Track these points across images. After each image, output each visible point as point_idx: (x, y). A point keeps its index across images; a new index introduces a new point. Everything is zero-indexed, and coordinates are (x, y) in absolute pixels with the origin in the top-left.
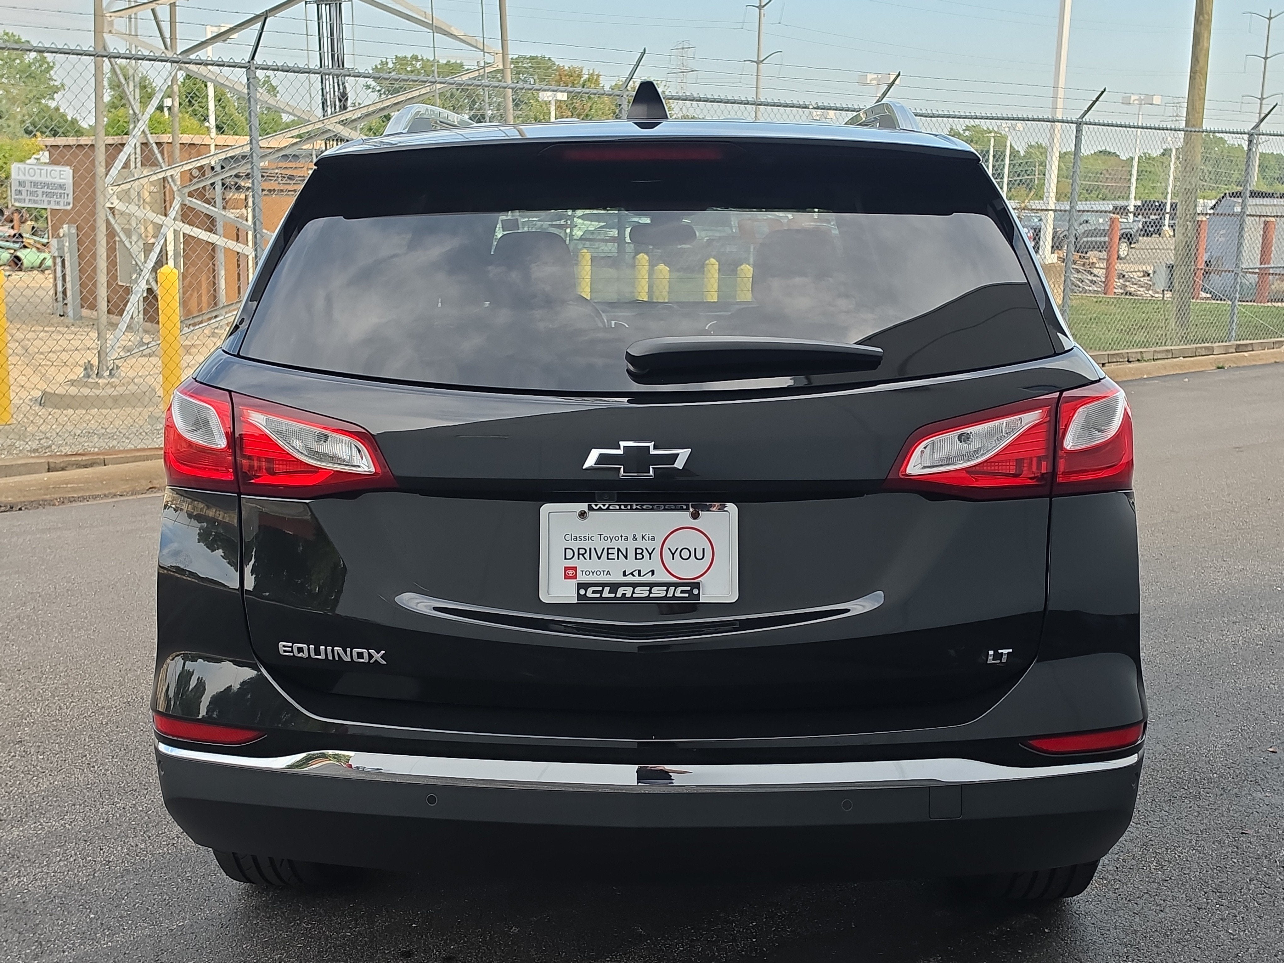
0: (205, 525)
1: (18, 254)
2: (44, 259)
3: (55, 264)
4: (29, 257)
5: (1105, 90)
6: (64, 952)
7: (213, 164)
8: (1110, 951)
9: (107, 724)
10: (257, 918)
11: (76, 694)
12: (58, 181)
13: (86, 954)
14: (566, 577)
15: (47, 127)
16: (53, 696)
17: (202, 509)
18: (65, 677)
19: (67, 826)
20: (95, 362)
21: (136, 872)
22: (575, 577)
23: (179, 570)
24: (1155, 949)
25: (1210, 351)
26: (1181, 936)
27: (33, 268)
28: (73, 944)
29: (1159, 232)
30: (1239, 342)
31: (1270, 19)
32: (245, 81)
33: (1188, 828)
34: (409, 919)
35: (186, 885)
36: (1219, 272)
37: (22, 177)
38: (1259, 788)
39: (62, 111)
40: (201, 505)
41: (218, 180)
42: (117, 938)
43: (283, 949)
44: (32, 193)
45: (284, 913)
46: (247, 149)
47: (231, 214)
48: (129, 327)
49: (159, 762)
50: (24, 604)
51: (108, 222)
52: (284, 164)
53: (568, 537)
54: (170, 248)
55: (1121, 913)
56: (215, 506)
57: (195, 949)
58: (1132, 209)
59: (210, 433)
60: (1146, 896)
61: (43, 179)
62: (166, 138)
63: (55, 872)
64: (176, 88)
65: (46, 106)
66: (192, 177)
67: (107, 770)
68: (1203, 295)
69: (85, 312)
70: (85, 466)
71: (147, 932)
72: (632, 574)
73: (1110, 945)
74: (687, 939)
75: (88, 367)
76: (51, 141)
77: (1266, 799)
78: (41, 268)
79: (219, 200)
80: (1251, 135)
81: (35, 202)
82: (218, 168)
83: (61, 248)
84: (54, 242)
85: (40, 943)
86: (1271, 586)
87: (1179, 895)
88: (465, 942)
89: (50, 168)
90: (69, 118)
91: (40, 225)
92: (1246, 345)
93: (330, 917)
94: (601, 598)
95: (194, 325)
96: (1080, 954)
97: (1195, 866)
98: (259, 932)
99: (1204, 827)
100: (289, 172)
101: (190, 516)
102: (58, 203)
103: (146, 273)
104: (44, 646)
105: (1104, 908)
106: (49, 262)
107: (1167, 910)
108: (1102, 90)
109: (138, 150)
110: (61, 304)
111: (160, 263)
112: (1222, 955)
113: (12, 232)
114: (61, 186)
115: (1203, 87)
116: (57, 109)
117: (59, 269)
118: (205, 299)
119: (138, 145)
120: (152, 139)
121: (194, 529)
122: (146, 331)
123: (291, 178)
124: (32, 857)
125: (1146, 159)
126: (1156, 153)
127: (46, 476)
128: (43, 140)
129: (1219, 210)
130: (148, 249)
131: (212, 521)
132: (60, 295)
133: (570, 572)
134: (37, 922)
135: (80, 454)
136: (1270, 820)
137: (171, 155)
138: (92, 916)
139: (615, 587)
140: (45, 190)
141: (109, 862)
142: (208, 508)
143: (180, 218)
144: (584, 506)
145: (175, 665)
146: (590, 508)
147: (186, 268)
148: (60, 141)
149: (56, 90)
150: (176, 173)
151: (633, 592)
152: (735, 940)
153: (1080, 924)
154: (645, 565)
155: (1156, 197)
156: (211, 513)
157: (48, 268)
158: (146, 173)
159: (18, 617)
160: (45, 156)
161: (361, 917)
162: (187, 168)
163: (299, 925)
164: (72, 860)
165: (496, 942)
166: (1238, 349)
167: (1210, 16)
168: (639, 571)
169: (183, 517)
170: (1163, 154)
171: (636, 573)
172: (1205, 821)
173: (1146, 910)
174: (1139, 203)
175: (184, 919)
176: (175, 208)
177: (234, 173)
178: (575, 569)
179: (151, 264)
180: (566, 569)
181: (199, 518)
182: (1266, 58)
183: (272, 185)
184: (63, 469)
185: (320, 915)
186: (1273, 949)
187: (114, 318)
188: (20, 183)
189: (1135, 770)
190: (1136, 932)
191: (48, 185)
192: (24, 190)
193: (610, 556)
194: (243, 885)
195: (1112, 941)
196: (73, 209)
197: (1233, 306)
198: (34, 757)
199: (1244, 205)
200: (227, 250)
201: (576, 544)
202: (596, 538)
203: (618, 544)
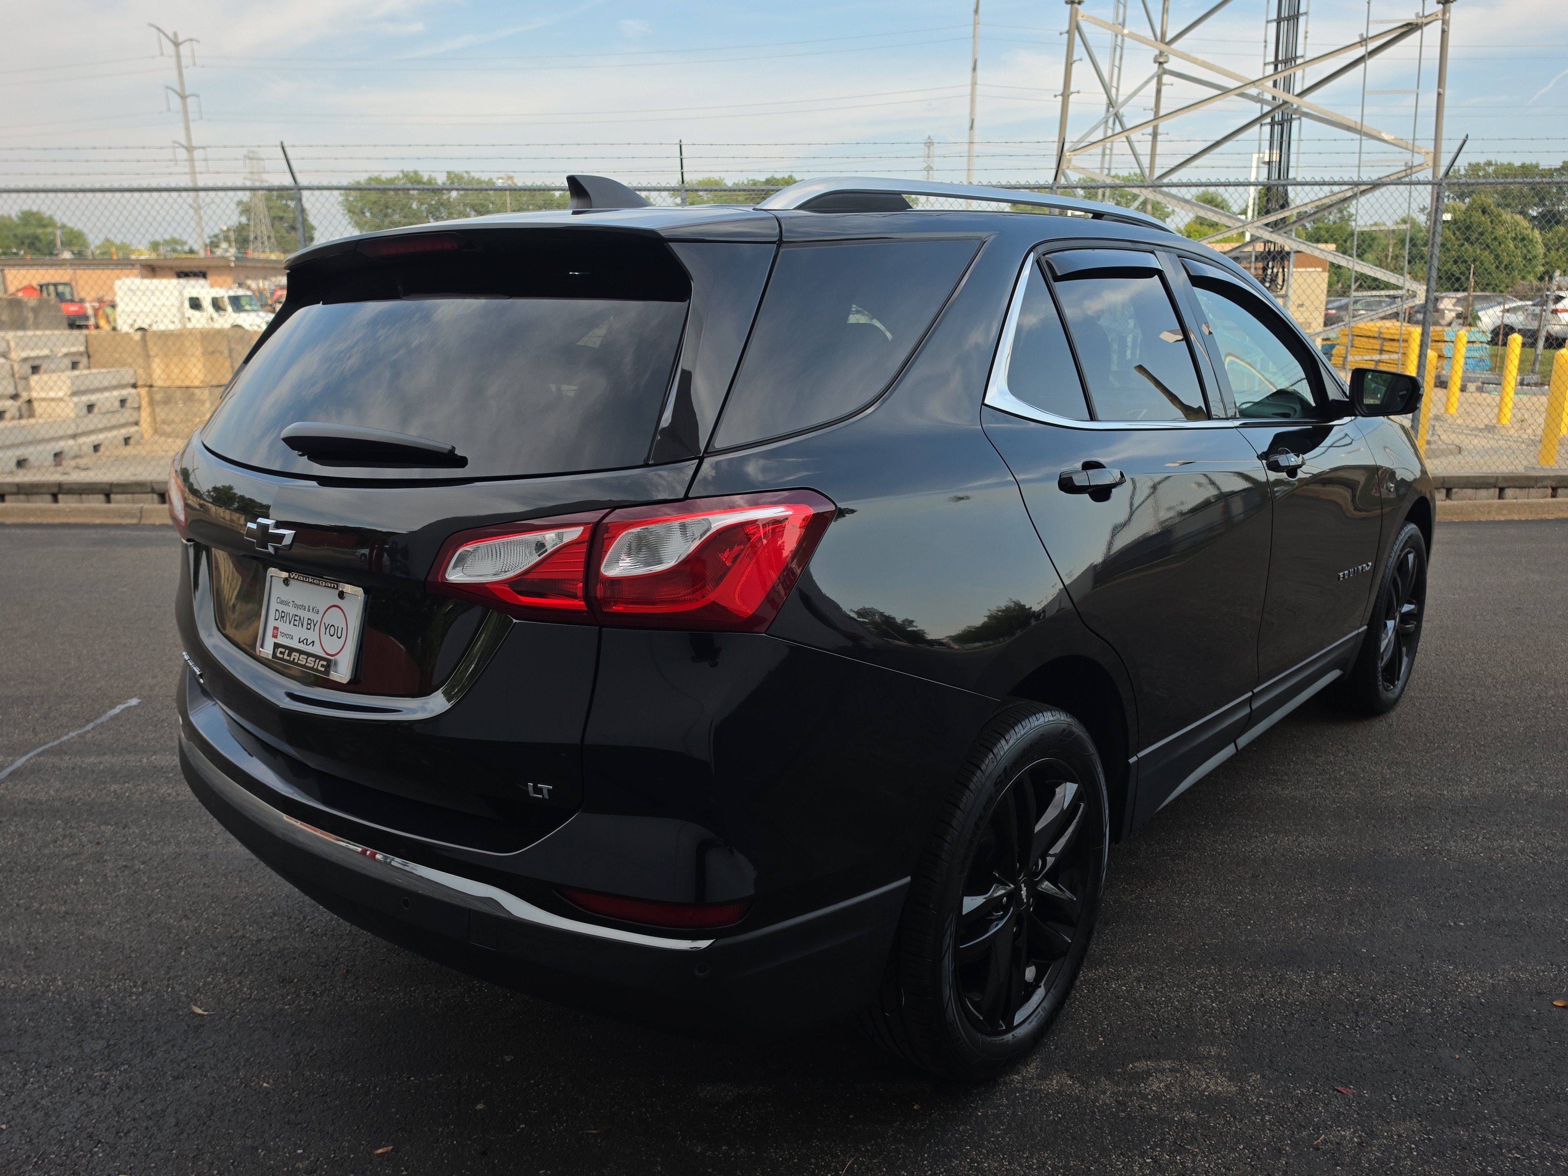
14: (273, 636)
22: (276, 637)
53: (279, 600)
72: (302, 642)
133: (275, 632)
144: (286, 574)
146: (290, 577)
151: (299, 659)
154: (312, 635)
168: (306, 640)
171: (304, 642)
178: (276, 629)
180: (273, 628)
193: (296, 623)
201: (281, 608)
202: (291, 604)
203: (300, 613)
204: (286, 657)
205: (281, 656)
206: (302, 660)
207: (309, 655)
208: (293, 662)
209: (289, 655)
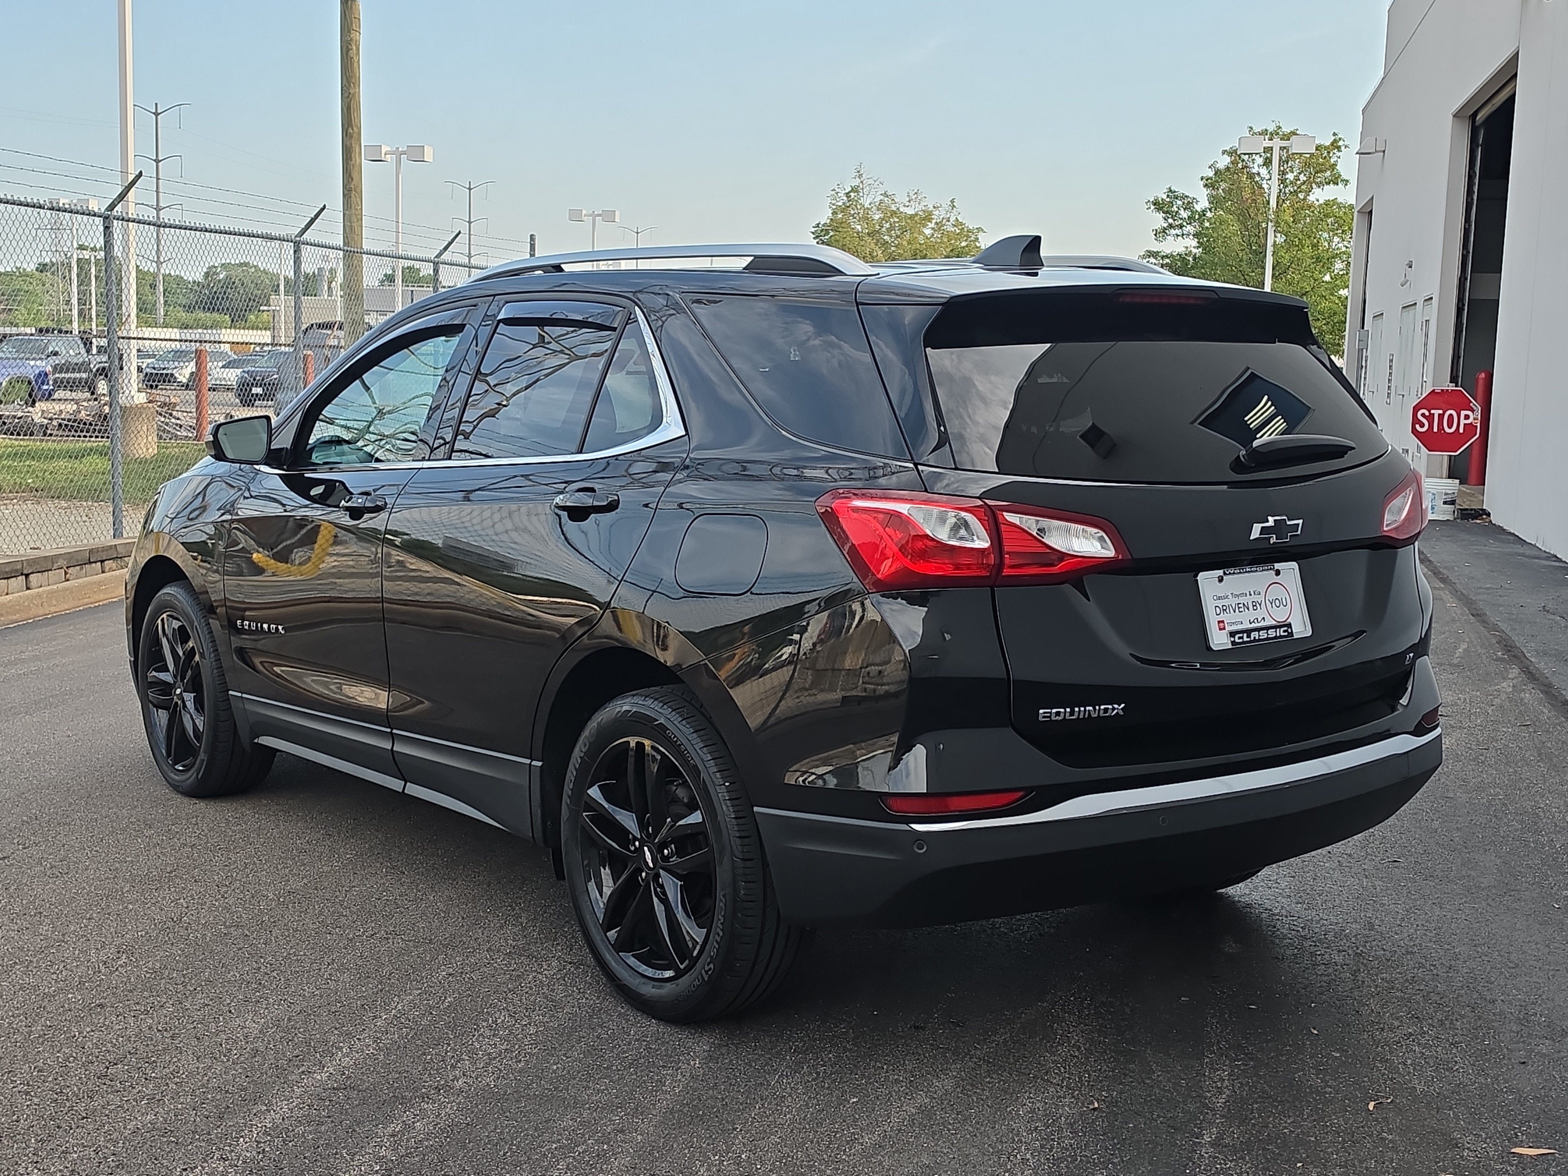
5: (325, 206)
14: (1220, 629)
22: (1224, 629)
53: (1215, 598)
72: (1253, 622)
94: (1244, 643)
108: (322, 206)
115: (360, 207)
133: (1221, 624)
139: (1248, 632)
144: (1220, 572)
146: (1225, 574)
151: (1259, 636)
154: (1260, 613)
168: (1257, 619)
171: (1256, 621)
178: (1223, 622)
180: (1219, 622)
193: (1241, 610)
201: (1220, 603)
202: (1230, 596)
203: (1242, 600)
204: (1245, 639)
205: (1241, 640)
206: (1263, 635)
207: (1267, 628)
208: (1255, 640)
209: (1249, 636)
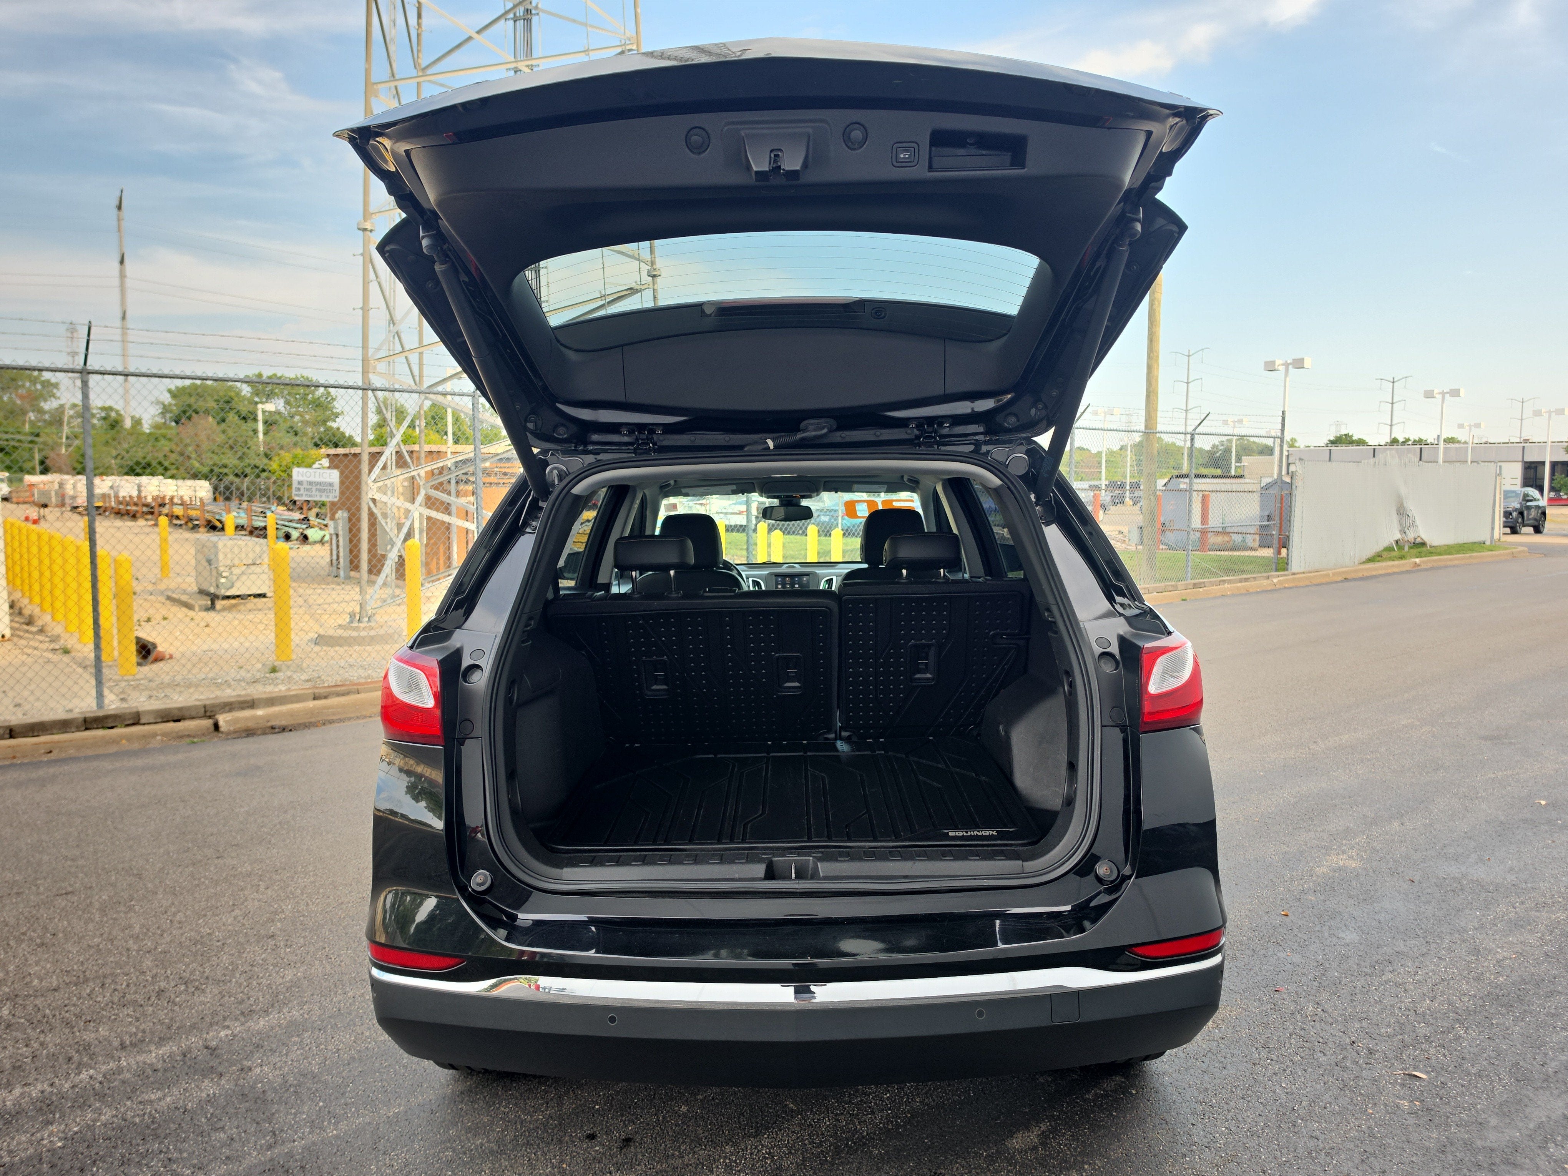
0: (413, 779)
1: (305, 532)
2: (324, 536)
3: (331, 539)
4: (313, 534)
6: (294, 1141)
7: (449, 465)
8: (1188, 1110)
9: (344, 918)
10: (462, 1102)
11: (321, 891)
12: (328, 480)
13: (314, 1143)
15: (330, 441)
16: (302, 893)
17: (411, 766)
18: (313, 876)
19: (305, 1015)
20: (357, 609)
21: (360, 1060)
23: (393, 813)
24: (1225, 1106)
25: (1175, 588)
26: (1244, 1092)
27: (315, 542)
28: (303, 1133)
29: (1122, 502)
30: (1195, 581)
31: (1189, 356)
32: (471, 407)
33: (1232, 987)
34: (592, 1101)
35: (403, 1071)
36: (1172, 531)
37: (300, 478)
38: (1281, 948)
39: (342, 430)
40: (412, 762)
41: (453, 476)
42: (343, 1126)
43: (484, 1133)
44: (308, 490)
45: (485, 1097)
46: (472, 455)
47: (463, 501)
48: (385, 584)
49: (372, 985)
50: (286, 812)
51: (369, 509)
52: (499, 465)
54: (417, 525)
55: (1192, 1071)
56: (424, 763)
57: (408, 1136)
58: (1103, 487)
59: (421, 695)
60: (1210, 1054)
61: (317, 479)
62: (416, 448)
63: (292, 1061)
64: (422, 412)
65: (330, 427)
66: (433, 474)
67: (341, 961)
68: (1161, 547)
69: (353, 574)
70: (343, 695)
71: (368, 1119)
73: (1188, 1103)
74: (832, 1113)
75: (352, 615)
76: (333, 451)
77: (1288, 958)
78: (322, 542)
79: (453, 491)
80: (1192, 435)
81: (310, 496)
82: (453, 468)
83: (336, 528)
84: (331, 524)
85: (274, 1134)
86: (1255, 771)
87: (1235, 1052)
88: (641, 1123)
89: (329, 471)
90: (347, 435)
91: (323, 511)
92: (1200, 583)
93: (525, 1100)
95: (433, 581)
96: (1165, 1114)
97: (1244, 1023)
98: (463, 1117)
99: (1243, 986)
100: (504, 470)
101: (401, 770)
102: (328, 497)
103: (399, 543)
104: (298, 848)
105: (1177, 1068)
106: (327, 538)
107: (1229, 1066)
109: (394, 457)
110: (335, 568)
111: (409, 535)
112: (1281, 1109)
113: (302, 517)
114: (331, 484)
116: (338, 429)
117: (334, 542)
118: (441, 562)
119: (394, 453)
120: (404, 449)
121: (404, 782)
122: (397, 586)
123: (505, 474)
124: (274, 1046)
125: (1111, 453)
126: (1116, 448)
127: (311, 704)
128: (324, 451)
129: (1169, 487)
130: (400, 526)
131: (419, 776)
132: (335, 562)
134: (274, 1111)
135: (339, 686)
136: (1295, 978)
137: (418, 458)
138: (321, 1104)
140: (318, 487)
141: (339, 1050)
142: (418, 764)
143: (424, 503)
145: (387, 898)
147: (429, 539)
148: (340, 451)
149: (337, 415)
150: (422, 473)
152: (873, 1113)
153: (1161, 1084)
155: (1118, 478)
156: (420, 769)
157: (327, 542)
158: (399, 473)
159: (280, 823)
160: (325, 462)
161: (552, 1099)
162: (429, 469)
163: (498, 1109)
164: (307, 1048)
165: (667, 1122)
166: (1195, 586)
167: (1158, 353)
169: (394, 770)
170: (1121, 449)
172: (1245, 981)
173: (1212, 1067)
174: (1107, 483)
175: (400, 1105)
176: (420, 498)
177: (464, 471)
179: (402, 536)
181: (408, 773)
182: (1188, 383)
183: (493, 479)
184: (326, 697)
185: (517, 1098)
186: (1322, 1101)
187: (373, 577)
188: (300, 483)
189: (1218, 971)
190: (1206, 1090)
191: (320, 483)
192: (302, 488)
194: (451, 1071)
195: (1189, 1099)
196: (339, 501)
197: (1188, 555)
198: (283, 951)
199: (1191, 484)
200: (458, 527)
